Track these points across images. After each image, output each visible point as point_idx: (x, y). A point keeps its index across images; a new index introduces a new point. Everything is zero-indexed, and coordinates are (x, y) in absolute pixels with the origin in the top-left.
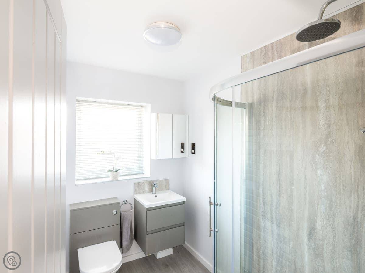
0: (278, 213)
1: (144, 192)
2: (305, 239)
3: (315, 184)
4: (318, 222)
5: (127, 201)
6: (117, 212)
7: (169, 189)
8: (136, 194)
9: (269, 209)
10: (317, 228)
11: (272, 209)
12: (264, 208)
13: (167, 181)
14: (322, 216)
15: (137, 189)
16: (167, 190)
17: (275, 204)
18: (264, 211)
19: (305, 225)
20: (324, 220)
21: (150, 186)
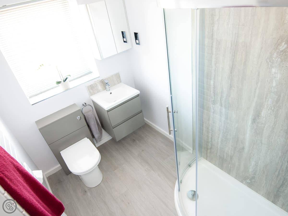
0: (227, 102)
1: (99, 91)
2: (250, 122)
3: (267, 81)
4: (263, 111)
5: (86, 104)
6: (80, 117)
7: (121, 82)
8: (92, 95)
9: (219, 99)
10: (261, 116)
11: (222, 99)
12: (214, 98)
13: (118, 76)
14: (268, 107)
15: (92, 91)
16: (119, 83)
17: (225, 95)
18: (214, 100)
19: (251, 113)
20: (269, 110)
21: (103, 85)
